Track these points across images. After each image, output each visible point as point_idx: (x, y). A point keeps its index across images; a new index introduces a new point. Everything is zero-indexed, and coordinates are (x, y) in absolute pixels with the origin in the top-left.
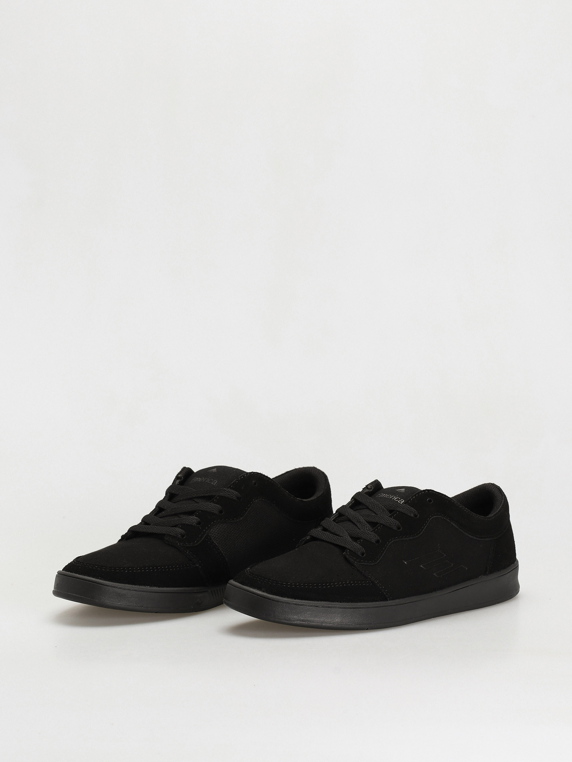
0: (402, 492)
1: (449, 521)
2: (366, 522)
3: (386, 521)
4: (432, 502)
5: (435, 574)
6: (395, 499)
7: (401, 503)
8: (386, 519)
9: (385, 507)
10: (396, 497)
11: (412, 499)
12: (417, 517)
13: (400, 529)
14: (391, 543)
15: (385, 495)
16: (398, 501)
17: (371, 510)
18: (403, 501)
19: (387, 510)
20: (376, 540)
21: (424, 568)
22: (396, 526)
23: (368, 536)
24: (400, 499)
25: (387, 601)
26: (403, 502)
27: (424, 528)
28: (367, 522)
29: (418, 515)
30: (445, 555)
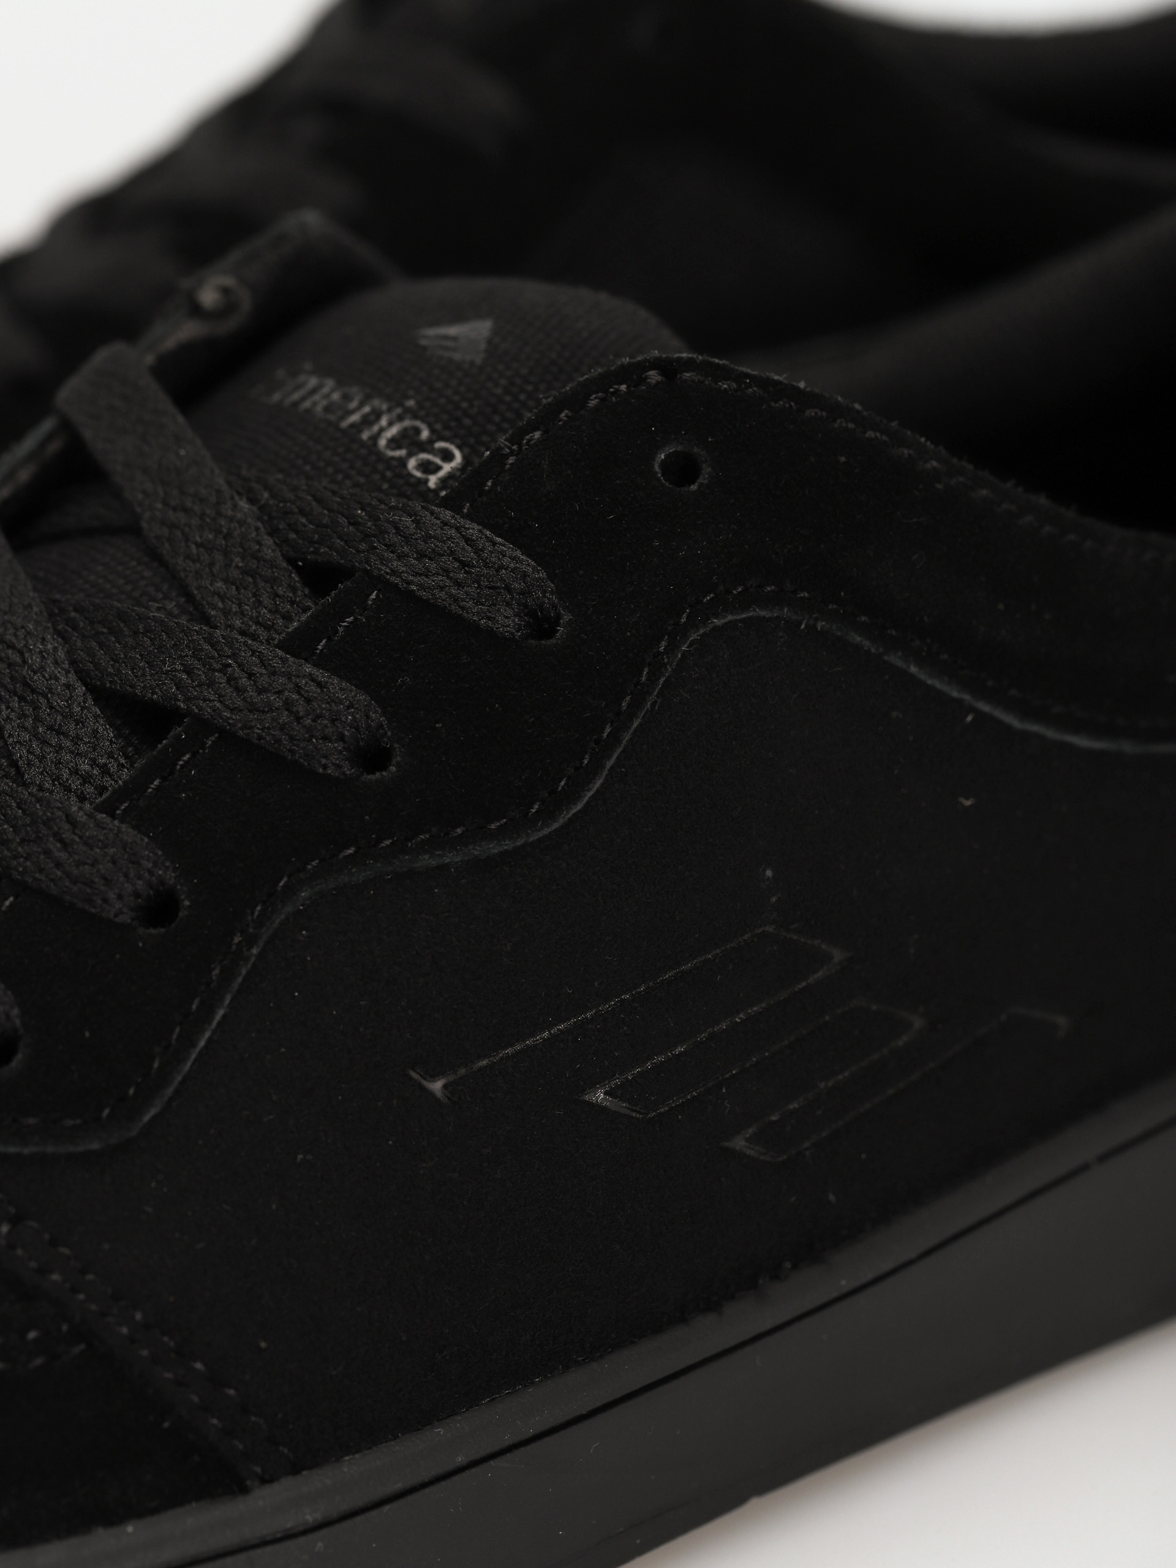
0: (457, 357)
1: (867, 644)
2: (81, 689)
3: (251, 693)
4: (703, 479)
5: (739, 1143)
6: (382, 442)
7: (433, 481)
8: (250, 675)
9: (273, 532)
10: (400, 418)
11: (511, 460)
12: (551, 633)
13: (384, 767)
14: (289, 909)
15: (314, 391)
16: (412, 463)
17: (155, 556)
18: (447, 456)
19: (291, 562)
20: (137, 895)
21: (622, 1107)
22: (342, 738)
23: (63, 855)
24: (425, 434)
25: (244, 1490)
26: (450, 476)
27: (615, 737)
28: (91, 689)
29: (567, 617)
30: (838, 955)
